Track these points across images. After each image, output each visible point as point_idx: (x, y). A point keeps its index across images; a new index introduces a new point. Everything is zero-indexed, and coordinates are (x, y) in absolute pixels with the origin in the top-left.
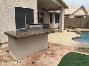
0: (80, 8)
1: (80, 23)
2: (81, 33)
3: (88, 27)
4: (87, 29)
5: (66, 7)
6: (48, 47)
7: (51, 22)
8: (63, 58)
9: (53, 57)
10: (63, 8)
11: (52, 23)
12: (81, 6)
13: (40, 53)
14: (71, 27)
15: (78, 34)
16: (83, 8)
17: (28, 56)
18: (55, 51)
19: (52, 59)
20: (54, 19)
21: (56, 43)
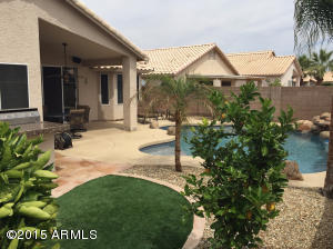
0: (209, 53)
5: (140, 58)
7: (105, 100)
10: (131, 61)
11: (107, 103)
12: (211, 47)
16: (216, 52)
20: (115, 91)
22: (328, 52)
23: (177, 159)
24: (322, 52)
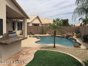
0: (36, 17)
1: (38, 30)
2: (40, 38)
3: (43, 33)
4: (42, 34)
5: (28, 18)
6: (22, 50)
8: (34, 54)
9: (28, 55)
10: (26, 18)
11: (14, 30)
12: (37, 16)
13: (17, 54)
14: (31, 33)
15: (38, 38)
16: (38, 17)
17: (10, 58)
18: (27, 52)
19: (28, 56)
20: (17, 27)
21: (25, 46)
22: (59, 19)
23: (54, 45)
24: (58, 19)
